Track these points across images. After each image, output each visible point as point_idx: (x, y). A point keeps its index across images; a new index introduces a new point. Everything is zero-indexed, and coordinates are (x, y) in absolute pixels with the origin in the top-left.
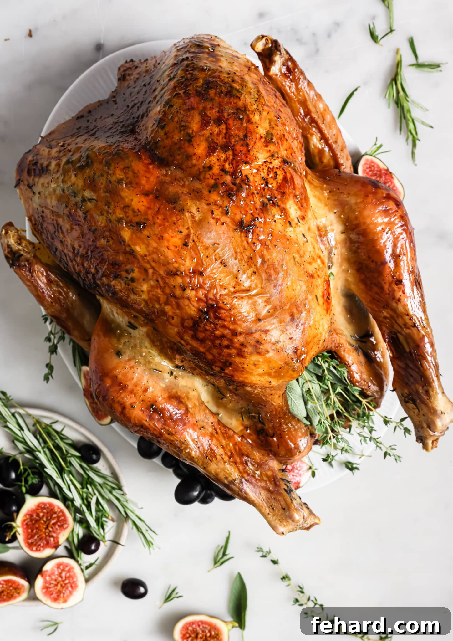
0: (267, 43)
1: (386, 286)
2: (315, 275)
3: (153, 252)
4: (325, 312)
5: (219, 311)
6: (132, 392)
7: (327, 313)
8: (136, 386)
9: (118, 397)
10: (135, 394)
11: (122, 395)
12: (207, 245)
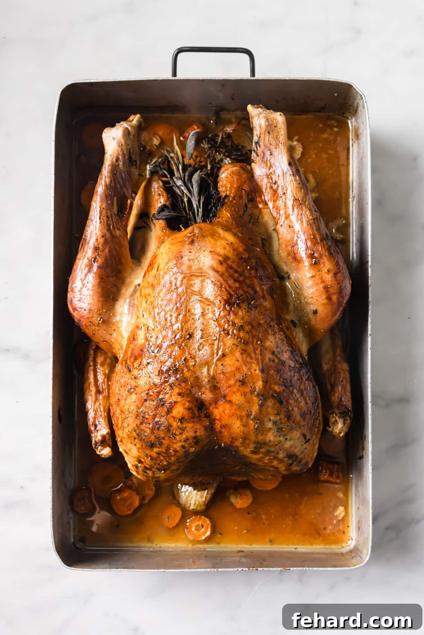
0: (101, 450)
1: (107, 251)
2: (150, 285)
3: (249, 363)
4: (158, 257)
5: (227, 299)
6: (323, 282)
7: (157, 255)
8: (317, 284)
9: (334, 284)
10: (321, 278)
11: (330, 283)
12: (210, 347)
